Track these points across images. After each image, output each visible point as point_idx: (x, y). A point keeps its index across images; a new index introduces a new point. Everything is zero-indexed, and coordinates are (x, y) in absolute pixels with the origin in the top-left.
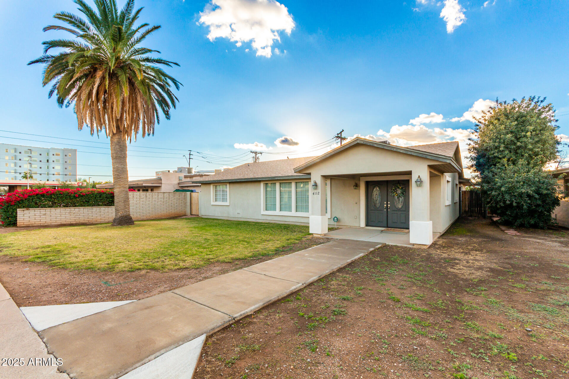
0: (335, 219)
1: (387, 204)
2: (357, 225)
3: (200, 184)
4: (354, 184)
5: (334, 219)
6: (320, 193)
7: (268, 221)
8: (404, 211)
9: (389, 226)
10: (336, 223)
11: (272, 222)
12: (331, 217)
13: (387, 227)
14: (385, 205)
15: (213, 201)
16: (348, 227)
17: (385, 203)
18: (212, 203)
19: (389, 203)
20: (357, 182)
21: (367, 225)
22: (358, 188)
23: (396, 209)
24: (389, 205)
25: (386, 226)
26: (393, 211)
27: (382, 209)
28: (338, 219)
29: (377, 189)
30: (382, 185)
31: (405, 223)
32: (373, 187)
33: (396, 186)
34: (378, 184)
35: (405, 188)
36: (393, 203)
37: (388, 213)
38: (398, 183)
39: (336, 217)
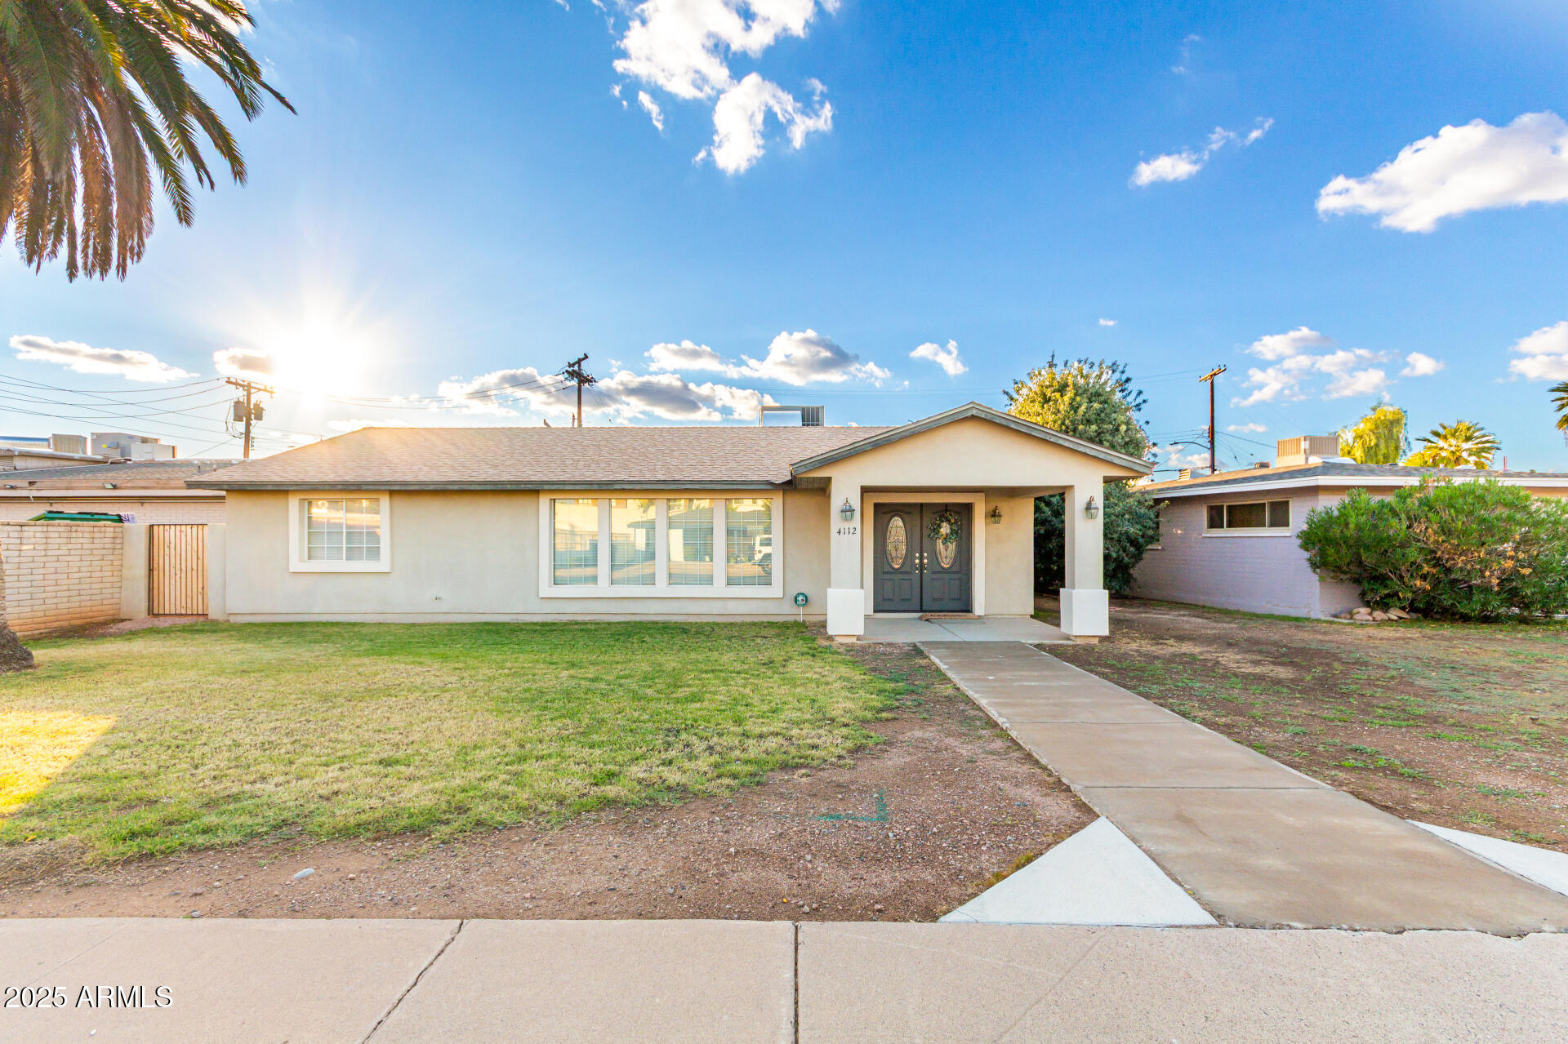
0: (800, 598)
1: (921, 557)
3: (223, 493)
5: (796, 598)
7: (565, 618)
8: (957, 572)
9: (924, 608)
10: (802, 610)
11: (579, 618)
12: (788, 595)
13: (921, 610)
14: (917, 561)
15: (301, 560)
17: (917, 555)
18: (296, 565)
19: (925, 555)
21: (877, 610)
23: (941, 570)
24: (925, 561)
25: (919, 608)
26: (934, 573)
27: (909, 570)
28: (806, 597)
29: (897, 522)
30: (909, 513)
31: (960, 599)
32: (887, 516)
33: (940, 516)
34: (901, 511)
35: (961, 521)
36: (934, 555)
37: (924, 578)
38: (946, 510)
39: (803, 594)
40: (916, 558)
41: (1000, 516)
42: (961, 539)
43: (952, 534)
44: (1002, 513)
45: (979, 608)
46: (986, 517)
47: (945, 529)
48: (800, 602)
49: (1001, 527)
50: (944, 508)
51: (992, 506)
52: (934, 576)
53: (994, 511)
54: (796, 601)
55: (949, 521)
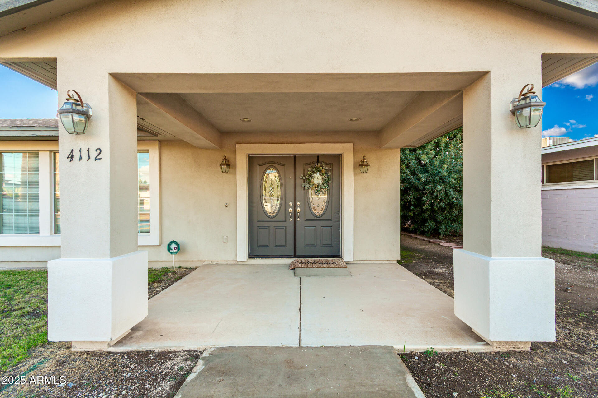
0: (173, 246)
1: (295, 206)
2: (228, 257)
4: (221, 160)
5: (169, 246)
6: (106, 155)
8: (329, 220)
9: (298, 254)
10: (174, 257)
12: (161, 244)
13: (295, 256)
14: (291, 210)
16: (206, 263)
17: (291, 204)
19: (298, 203)
20: (228, 155)
21: (251, 256)
22: (231, 170)
23: (313, 218)
24: (299, 209)
25: (293, 254)
26: (307, 220)
27: (283, 218)
28: (178, 245)
29: (272, 175)
30: (283, 165)
31: (330, 245)
32: (263, 168)
33: (312, 168)
34: (275, 163)
35: (332, 170)
36: (307, 204)
37: (297, 225)
38: (318, 162)
39: (175, 242)
40: (290, 207)
41: (367, 165)
42: (332, 188)
43: (323, 184)
44: (369, 163)
45: (348, 255)
46: (354, 168)
47: (317, 179)
48: (173, 250)
49: (369, 177)
50: (316, 160)
51: (360, 157)
52: (308, 223)
53: (362, 161)
54: (169, 249)
55: (320, 171)
